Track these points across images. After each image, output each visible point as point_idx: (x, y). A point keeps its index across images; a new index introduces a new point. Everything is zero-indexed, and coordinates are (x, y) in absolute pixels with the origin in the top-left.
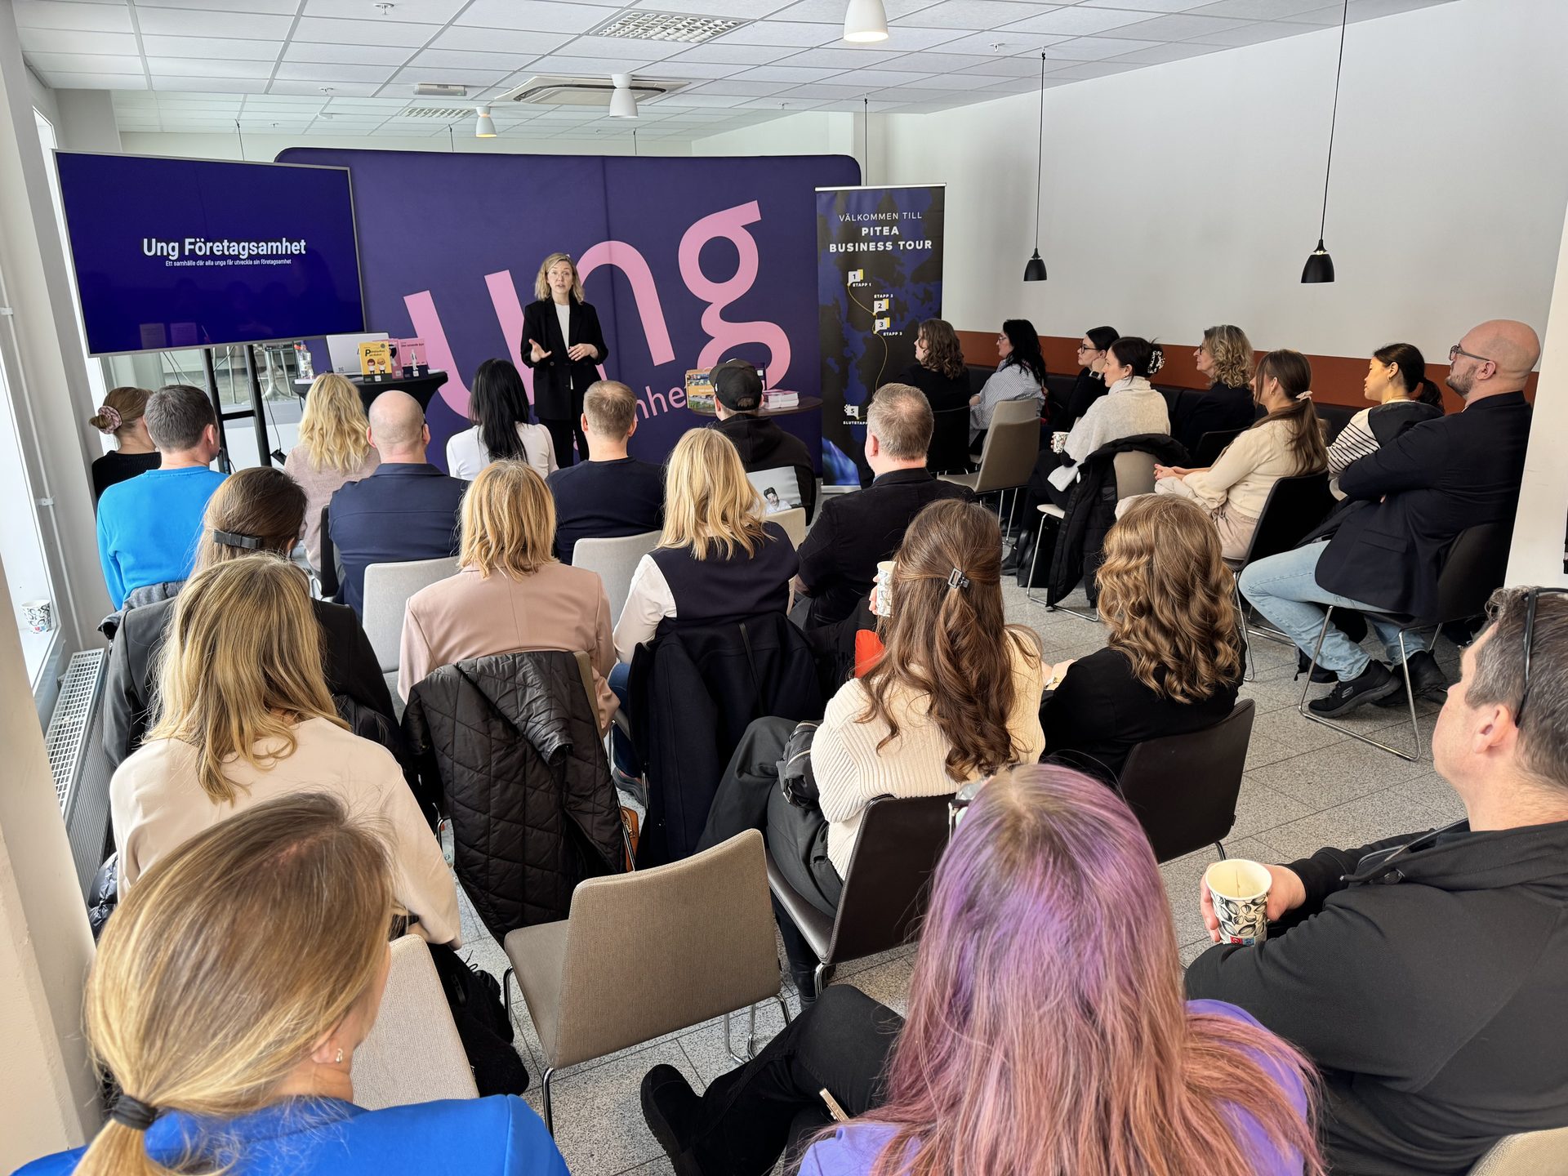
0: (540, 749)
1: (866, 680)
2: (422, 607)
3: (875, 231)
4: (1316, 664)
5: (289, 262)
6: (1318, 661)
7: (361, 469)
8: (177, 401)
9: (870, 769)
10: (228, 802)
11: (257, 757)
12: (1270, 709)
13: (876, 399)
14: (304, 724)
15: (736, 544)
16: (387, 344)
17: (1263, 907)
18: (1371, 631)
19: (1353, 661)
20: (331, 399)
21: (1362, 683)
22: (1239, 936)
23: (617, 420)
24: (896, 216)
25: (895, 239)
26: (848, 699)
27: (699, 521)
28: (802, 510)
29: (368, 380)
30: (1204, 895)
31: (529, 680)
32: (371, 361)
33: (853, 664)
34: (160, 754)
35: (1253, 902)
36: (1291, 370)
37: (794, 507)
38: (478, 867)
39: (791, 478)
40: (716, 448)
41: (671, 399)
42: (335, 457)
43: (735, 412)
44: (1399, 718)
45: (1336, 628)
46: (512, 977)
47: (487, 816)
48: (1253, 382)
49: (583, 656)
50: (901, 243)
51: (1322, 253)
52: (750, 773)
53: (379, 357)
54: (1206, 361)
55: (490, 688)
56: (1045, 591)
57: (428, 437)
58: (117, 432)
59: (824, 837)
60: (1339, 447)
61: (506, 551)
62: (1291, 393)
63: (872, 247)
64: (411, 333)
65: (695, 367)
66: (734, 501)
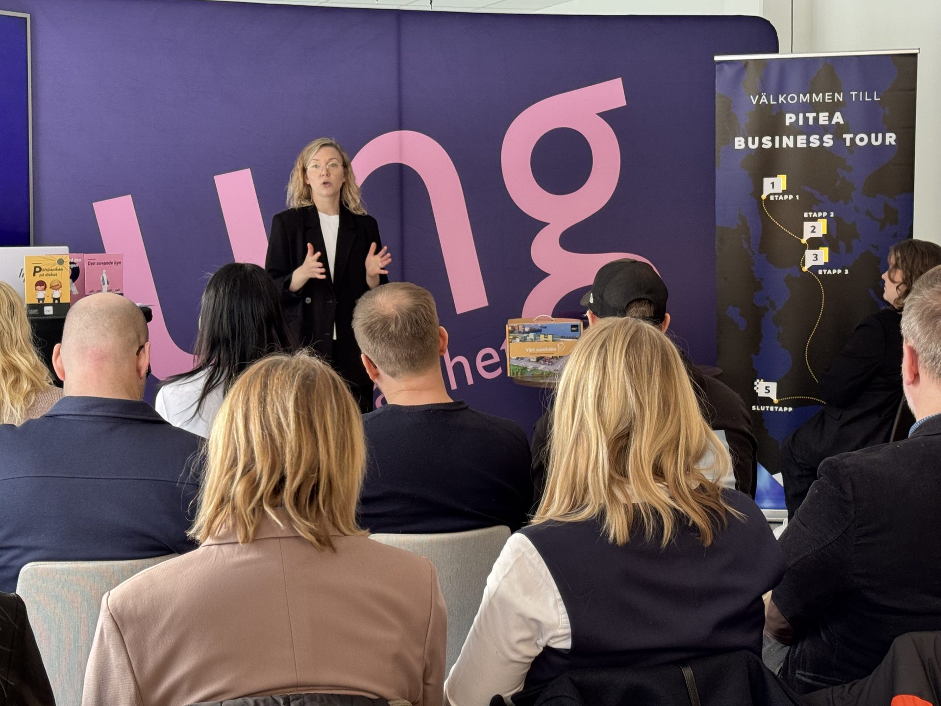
2: (129, 606)
3: (806, 119)
16: (67, 260)
24: (839, 97)
25: (837, 131)
27: (617, 477)
29: (35, 311)
32: (41, 283)
41: (480, 365)
50: (848, 137)
53: (53, 278)
63: (801, 141)
64: (97, 247)
65: (518, 315)
66: (674, 443)
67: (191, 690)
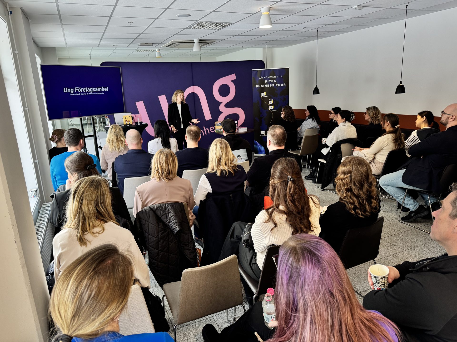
0: (173, 231)
1: (267, 210)
2: (140, 190)
3: (269, 81)
4: (403, 206)
5: (104, 93)
6: (404, 205)
7: (123, 151)
8: (72, 133)
9: (268, 236)
10: (85, 246)
11: (94, 233)
12: (389, 220)
13: (270, 129)
14: (107, 224)
15: (229, 171)
16: (131, 116)
17: (387, 279)
18: (420, 196)
19: (414, 205)
20: (115, 132)
21: (417, 212)
22: (380, 288)
23: (195, 136)
24: (275, 77)
25: (275, 83)
26: (262, 216)
27: (218, 165)
28: (248, 161)
29: (126, 126)
30: (369, 275)
31: (170, 211)
32: (126, 121)
33: (263, 206)
34: (66, 232)
35: (384, 277)
36: (393, 119)
37: (246, 160)
38: (155, 265)
39: (245, 152)
40: (223, 144)
41: (211, 130)
42: (116, 148)
43: (228, 134)
44: (429, 222)
45: (409, 195)
46: (165, 297)
47: (158, 250)
48: (382, 123)
49: (185, 204)
50: (277, 84)
51: (401, 85)
52: (233, 238)
53: (128, 119)
54: (367, 117)
55: (159, 213)
56: (321, 184)
57: (142, 141)
58: (56, 142)
59: (255, 257)
60: (408, 141)
61: (164, 173)
62: (393, 125)
63: (268, 86)
64: (138, 113)
65: (217, 121)
66: (228, 159)
67: (151, 203)
